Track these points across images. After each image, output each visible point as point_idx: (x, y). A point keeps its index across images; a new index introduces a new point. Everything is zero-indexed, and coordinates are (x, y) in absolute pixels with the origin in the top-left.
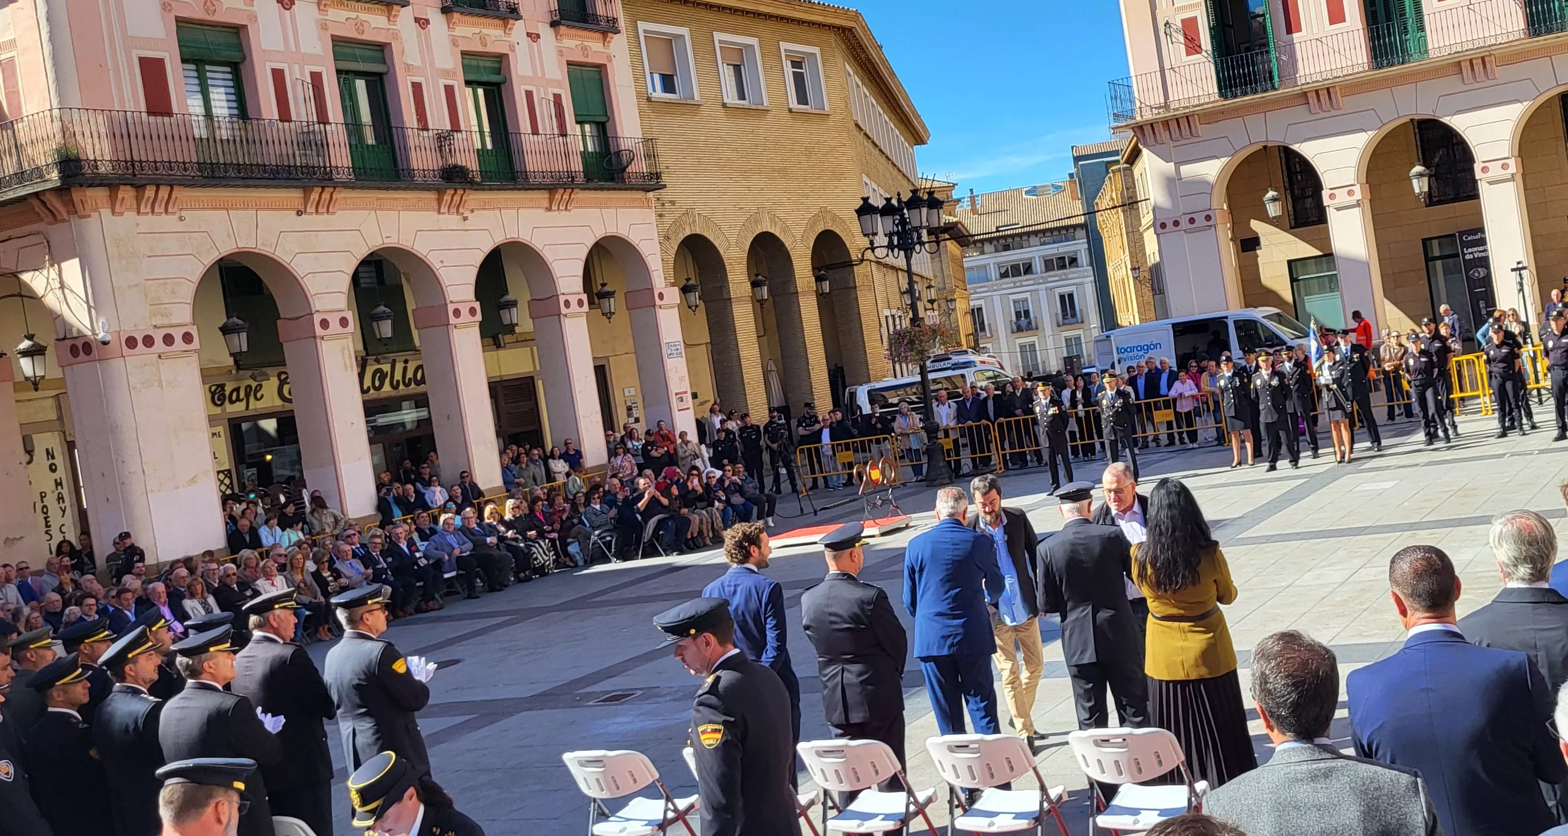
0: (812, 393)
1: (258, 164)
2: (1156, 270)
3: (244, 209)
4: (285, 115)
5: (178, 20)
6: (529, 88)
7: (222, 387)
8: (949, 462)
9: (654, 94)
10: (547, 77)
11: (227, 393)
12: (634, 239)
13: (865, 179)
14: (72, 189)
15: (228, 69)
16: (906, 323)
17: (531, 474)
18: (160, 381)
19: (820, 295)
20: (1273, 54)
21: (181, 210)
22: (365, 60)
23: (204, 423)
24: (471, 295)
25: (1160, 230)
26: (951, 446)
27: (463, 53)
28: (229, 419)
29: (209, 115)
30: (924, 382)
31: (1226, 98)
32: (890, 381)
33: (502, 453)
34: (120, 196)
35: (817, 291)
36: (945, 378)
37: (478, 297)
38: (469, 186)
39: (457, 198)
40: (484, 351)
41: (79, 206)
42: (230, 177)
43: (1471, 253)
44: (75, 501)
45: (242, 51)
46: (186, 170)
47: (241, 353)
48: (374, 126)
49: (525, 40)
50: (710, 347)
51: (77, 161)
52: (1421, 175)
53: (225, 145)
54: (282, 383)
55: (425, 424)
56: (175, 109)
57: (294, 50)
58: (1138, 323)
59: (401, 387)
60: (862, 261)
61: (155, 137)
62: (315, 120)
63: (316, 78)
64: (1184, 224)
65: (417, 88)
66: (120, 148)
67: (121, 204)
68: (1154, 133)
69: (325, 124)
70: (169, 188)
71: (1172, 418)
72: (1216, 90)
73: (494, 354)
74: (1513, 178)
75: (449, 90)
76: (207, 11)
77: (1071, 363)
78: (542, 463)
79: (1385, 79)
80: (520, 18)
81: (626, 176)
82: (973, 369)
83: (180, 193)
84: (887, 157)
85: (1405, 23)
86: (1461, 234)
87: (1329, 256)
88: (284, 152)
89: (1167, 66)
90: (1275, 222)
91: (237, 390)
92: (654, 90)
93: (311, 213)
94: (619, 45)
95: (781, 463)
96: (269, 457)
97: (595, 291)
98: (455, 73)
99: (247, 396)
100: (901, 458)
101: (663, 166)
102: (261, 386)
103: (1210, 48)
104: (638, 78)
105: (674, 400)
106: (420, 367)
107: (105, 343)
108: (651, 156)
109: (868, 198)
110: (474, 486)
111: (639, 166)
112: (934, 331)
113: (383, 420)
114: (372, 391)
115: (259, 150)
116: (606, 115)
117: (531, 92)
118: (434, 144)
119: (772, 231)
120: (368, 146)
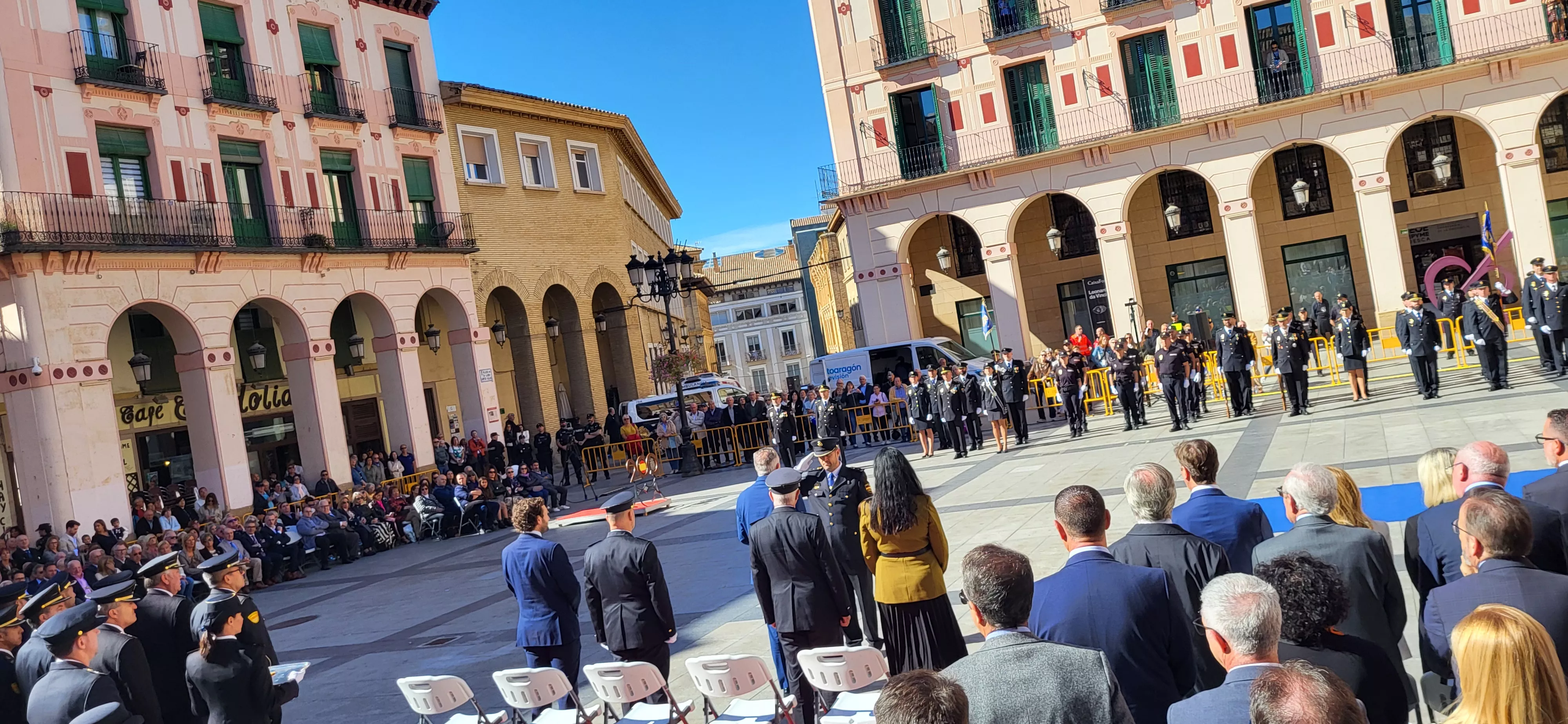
0: (593, 407)
1: (159, 235)
2: (856, 310)
3: (148, 269)
4: (181, 196)
5: (98, 124)
6: (372, 175)
7: (131, 408)
8: (700, 458)
9: (470, 180)
10: (387, 166)
11: (135, 413)
12: (454, 290)
13: (633, 244)
14: (12, 255)
15: (136, 161)
16: (665, 353)
17: (374, 474)
18: (81, 404)
19: (599, 333)
20: (942, 146)
21: (98, 270)
22: (244, 154)
23: (116, 436)
24: (328, 336)
25: (859, 280)
26: (701, 446)
27: (321, 149)
28: (136, 434)
29: (121, 196)
30: (680, 398)
31: (907, 179)
32: (653, 398)
33: (351, 456)
34: (50, 259)
35: (596, 330)
36: (695, 394)
37: (332, 337)
38: (325, 250)
39: (316, 260)
40: (337, 379)
41: (17, 268)
42: (136, 245)
43: (1094, 295)
44: (12, 499)
45: (148, 147)
46: (102, 239)
47: (145, 381)
48: (252, 204)
49: (370, 138)
50: (514, 374)
51: (17, 232)
52: (1055, 236)
53: (134, 219)
54: (178, 405)
55: (291, 436)
56: (94, 193)
57: (188, 145)
58: (842, 350)
59: (272, 407)
60: (631, 306)
61: (78, 214)
62: (205, 200)
63: (206, 168)
64: (877, 274)
65: (285, 175)
66: (50, 222)
67: (51, 267)
68: (853, 206)
69: (212, 203)
70: (89, 253)
71: (870, 421)
72: (900, 173)
73: (345, 381)
74: (1124, 237)
75: (310, 177)
76: (120, 116)
77: (792, 382)
78: (382, 465)
79: (1027, 164)
80: (366, 121)
81: (448, 242)
82: (717, 388)
83: (97, 257)
84: (650, 228)
85: (1041, 122)
86: (1086, 280)
87: (988, 297)
88: (180, 225)
89: (862, 155)
90: (946, 272)
91: (143, 410)
92: (470, 177)
93: (201, 272)
94: (443, 142)
95: (569, 461)
96: (167, 463)
97: (424, 331)
98: (315, 164)
99: (151, 415)
100: (663, 456)
101: (476, 235)
102: (161, 407)
103: (895, 142)
104: (458, 167)
105: (486, 414)
106: (287, 391)
107: (37, 374)
108: (467, 226)
109: (635, 256)
110: (332, 482)
111: (458, 235)
112: (687, 357)
113: (257, 433)
114: (249, 410)
115: (160, 224)
116: (433, 195)
117: (374, 178)
118: (298, 218)
119: (562, 283)
120: (246, 220)
